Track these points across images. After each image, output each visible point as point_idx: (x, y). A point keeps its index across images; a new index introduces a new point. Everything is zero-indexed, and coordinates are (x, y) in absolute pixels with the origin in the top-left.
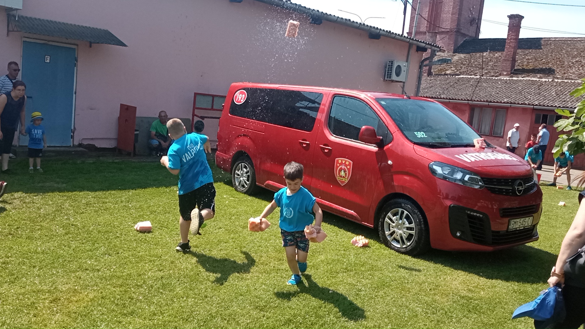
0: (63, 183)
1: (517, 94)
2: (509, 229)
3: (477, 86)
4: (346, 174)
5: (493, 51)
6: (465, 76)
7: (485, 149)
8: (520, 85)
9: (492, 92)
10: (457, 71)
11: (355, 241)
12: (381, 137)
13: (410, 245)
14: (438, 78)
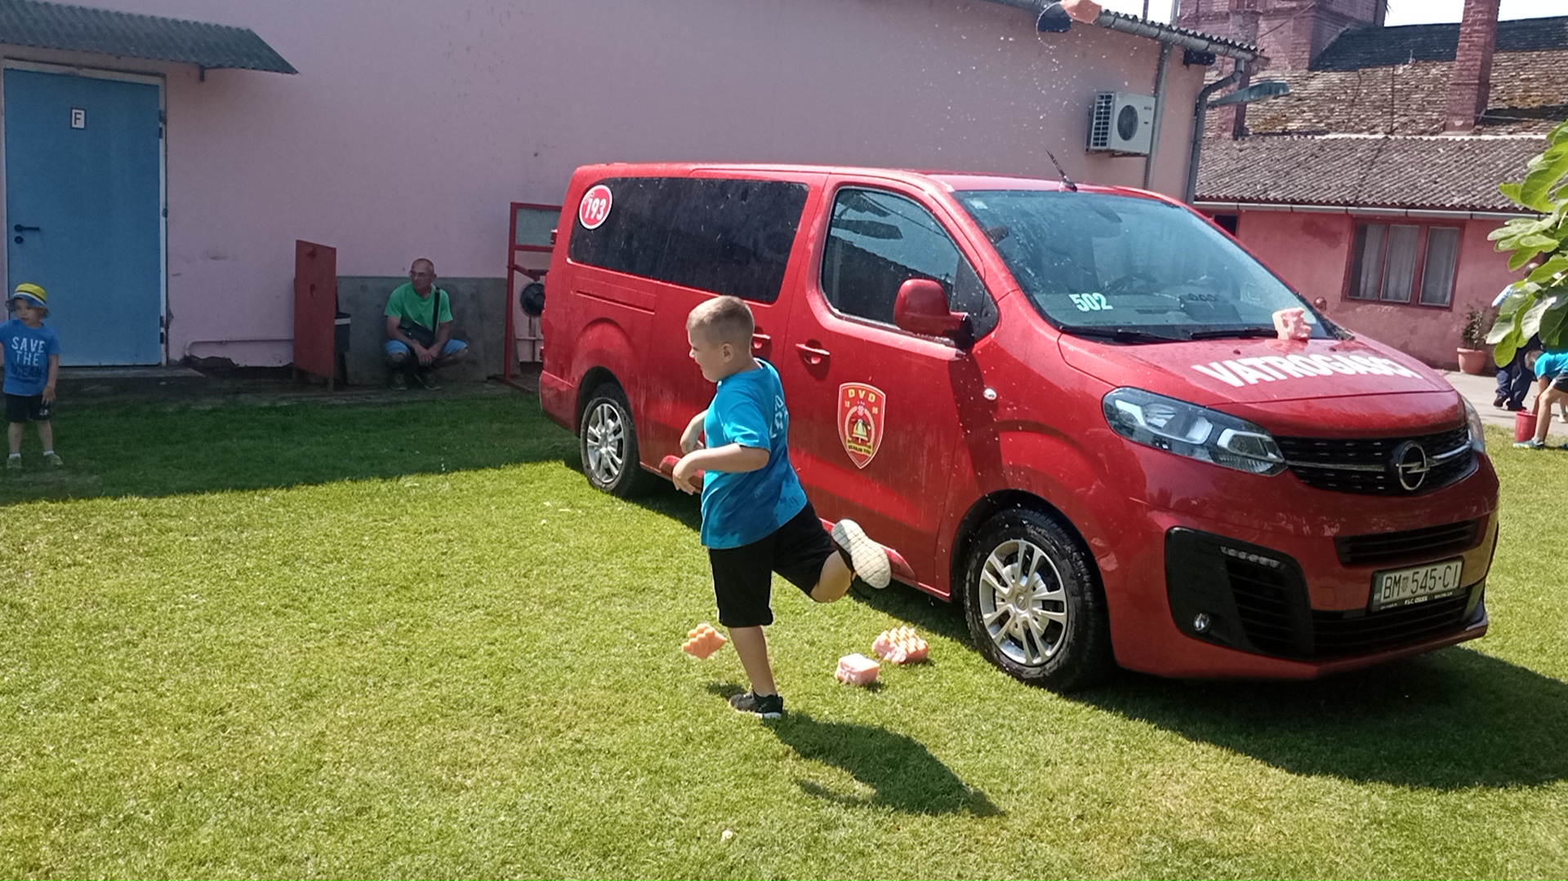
0: (91, 472)
1: (1491, 181)
2: (1375, 604)
3: (1373, 163)
4: (869, 433)
5: (1426, 61)
6: (1340, 136)
7: (1310, 341)
8: (1503, 156)
9: (1420, 176)
10: (1321, 122)
11: (883, 644)
12: (966, 314)
13: (1054, 656)
14: (1264, 144)
